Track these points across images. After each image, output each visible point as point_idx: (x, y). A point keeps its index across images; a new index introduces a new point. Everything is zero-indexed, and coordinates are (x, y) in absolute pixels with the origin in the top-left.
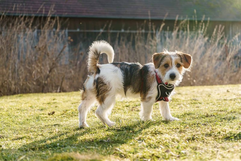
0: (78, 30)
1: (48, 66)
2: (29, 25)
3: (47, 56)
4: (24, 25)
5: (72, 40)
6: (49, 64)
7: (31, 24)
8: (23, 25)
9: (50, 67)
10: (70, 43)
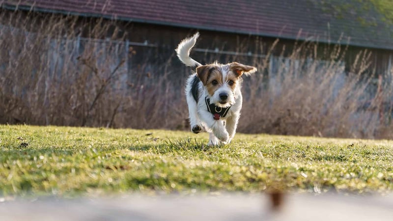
0: (146, 44)
1: (94, 89)
2: (71, 25)
3: (94, 74)
4: (64, 25)
5: (134, 52)
6: (96, 86)
7: (74, 24)
8: (62, 24)
9: (97, 91)
10: (131, 56)
